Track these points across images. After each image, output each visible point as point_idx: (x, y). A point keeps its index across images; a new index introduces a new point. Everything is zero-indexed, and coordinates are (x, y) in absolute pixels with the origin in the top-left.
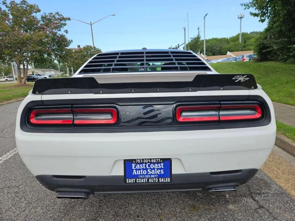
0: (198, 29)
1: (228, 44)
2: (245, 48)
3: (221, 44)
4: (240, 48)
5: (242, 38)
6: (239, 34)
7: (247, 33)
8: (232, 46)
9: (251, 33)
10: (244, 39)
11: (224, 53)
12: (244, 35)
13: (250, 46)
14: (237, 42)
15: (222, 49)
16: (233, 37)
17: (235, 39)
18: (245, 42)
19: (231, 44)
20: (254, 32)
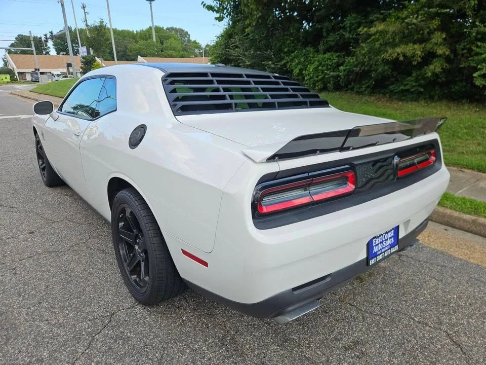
0: (84, 8)
1: (137, 42)
2: (163, 53)
3: (125, 41)
4: (156, 51)
5: (156, 36)
6: (150, 28)
7: (163, 28)
8: (144, 47)
9: (168, 29)
10: (159, 37)
11: (133, 58)
12: (158, 30)
13: (170, 50)
14: (149, 41)
15: (127, 51)
16: (143, 31)
17: (145, 35)
18: (162, 43)
19: (141, 42)
20: (172, 28)
